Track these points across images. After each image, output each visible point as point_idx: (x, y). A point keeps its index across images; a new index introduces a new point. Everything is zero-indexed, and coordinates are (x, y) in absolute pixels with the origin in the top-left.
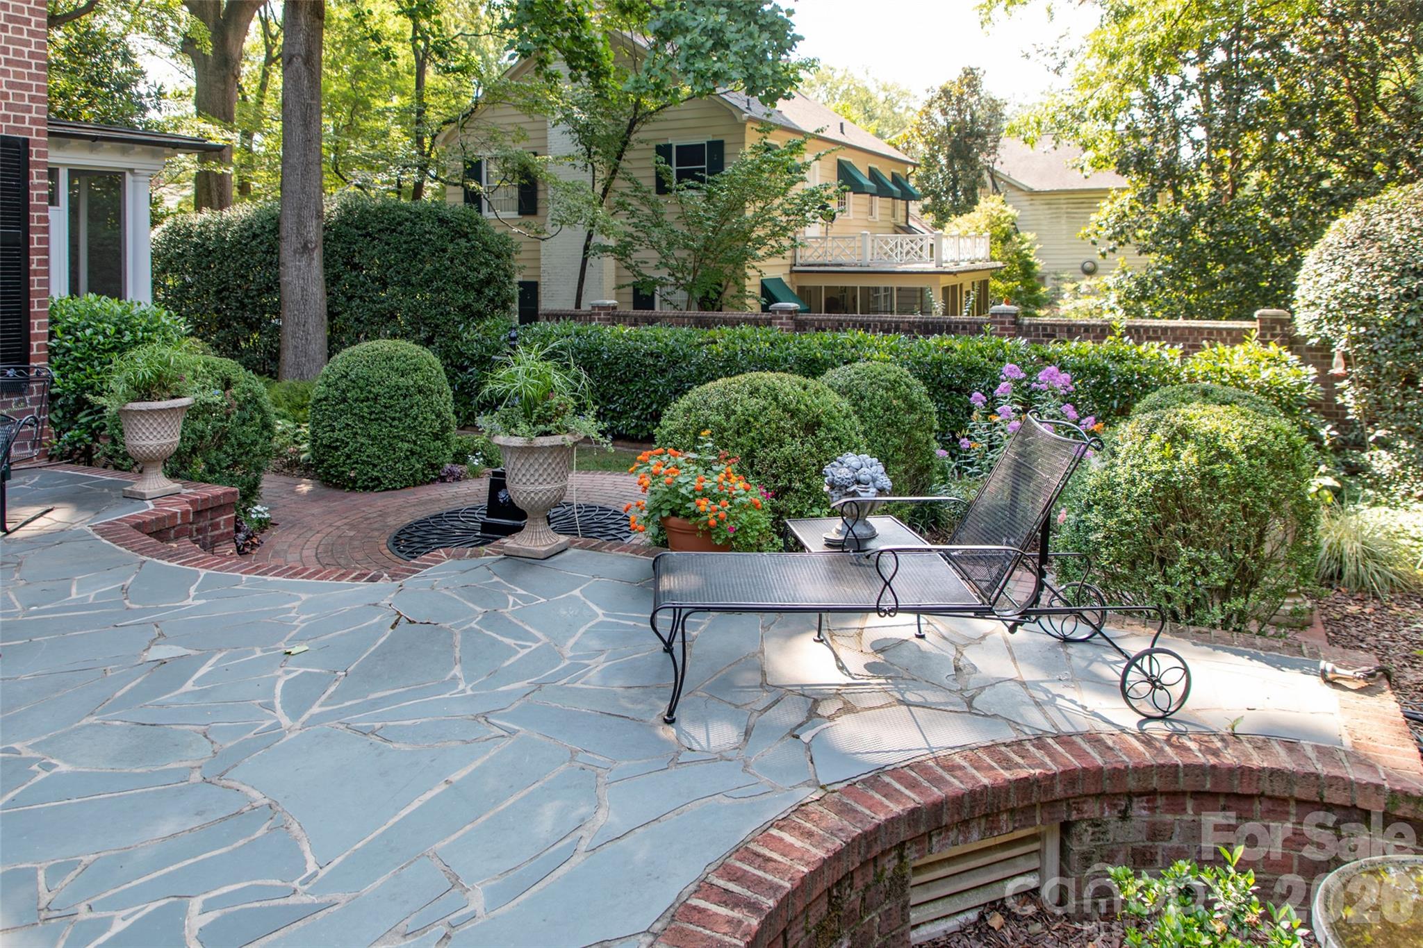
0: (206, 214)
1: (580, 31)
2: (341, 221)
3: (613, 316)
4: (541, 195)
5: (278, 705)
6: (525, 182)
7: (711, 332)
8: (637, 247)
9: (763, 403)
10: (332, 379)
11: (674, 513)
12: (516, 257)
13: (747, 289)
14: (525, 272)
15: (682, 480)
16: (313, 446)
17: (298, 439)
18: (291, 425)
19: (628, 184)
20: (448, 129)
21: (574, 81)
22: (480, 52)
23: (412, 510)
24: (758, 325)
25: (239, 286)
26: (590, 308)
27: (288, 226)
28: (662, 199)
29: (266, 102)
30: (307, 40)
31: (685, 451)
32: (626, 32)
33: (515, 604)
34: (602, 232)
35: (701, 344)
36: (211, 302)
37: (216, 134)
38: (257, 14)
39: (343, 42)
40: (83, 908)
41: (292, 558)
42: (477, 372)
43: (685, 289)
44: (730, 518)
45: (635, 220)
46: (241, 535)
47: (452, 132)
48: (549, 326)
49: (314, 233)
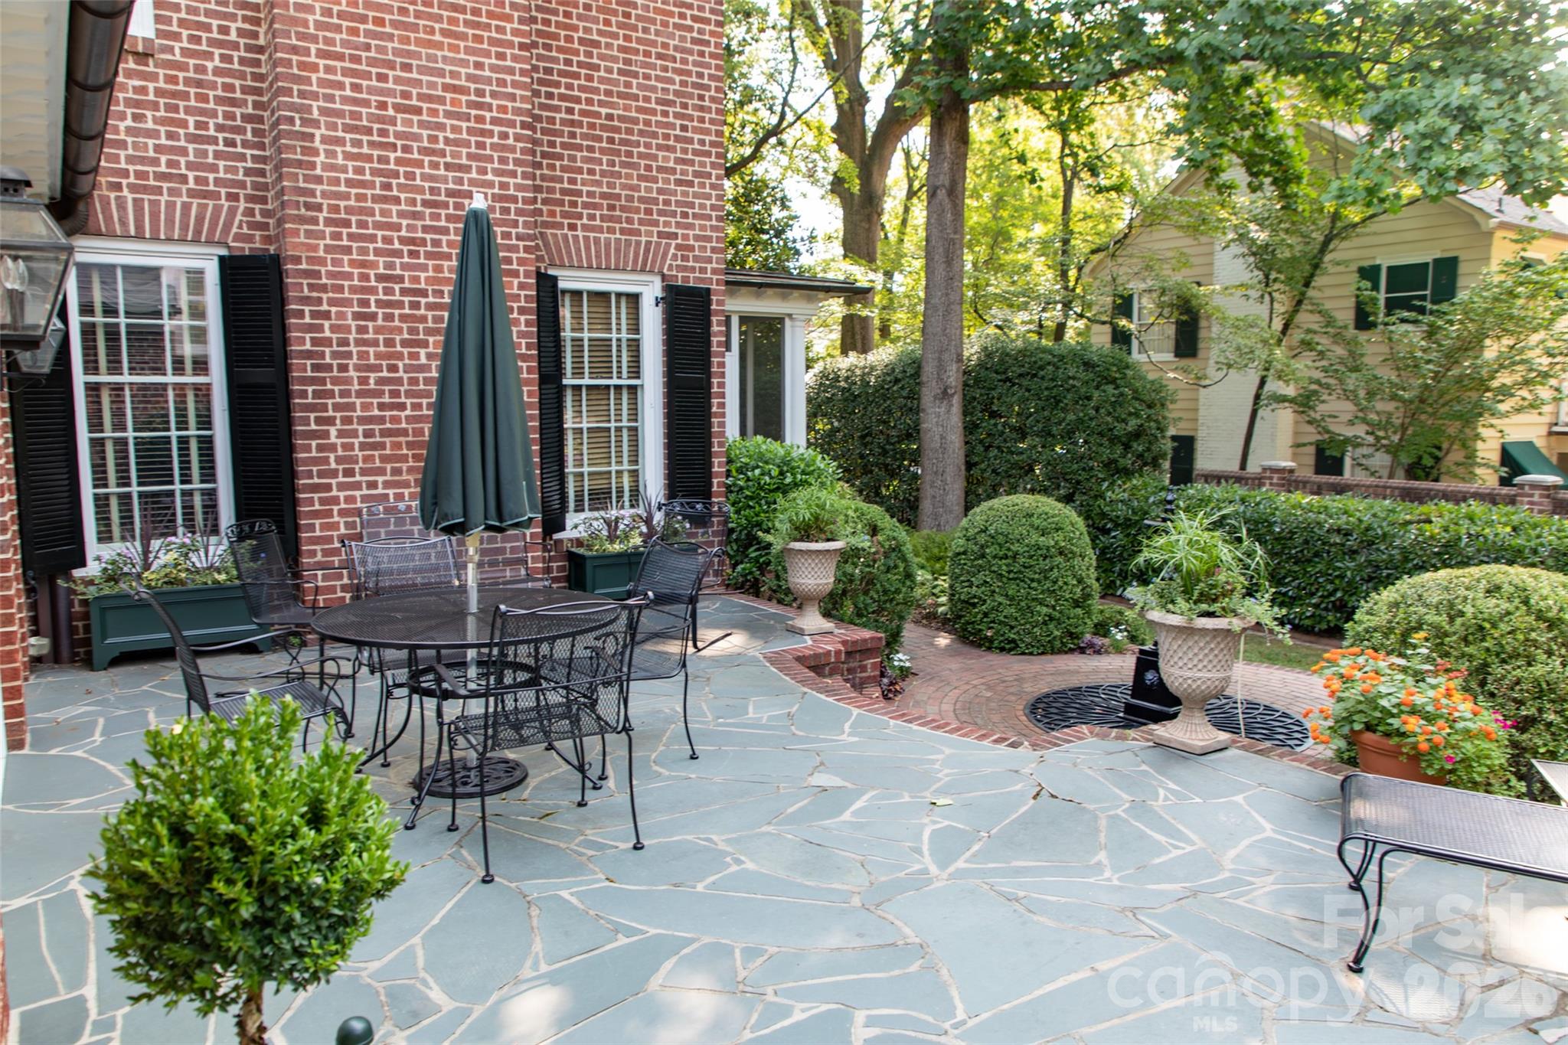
0: (853, 359)
1: (1265, 127)
2: (981, 365)
3: (1289, 481)
4: (1202, 334)
5: (926, 852)
6: (1184, 318)
7: (1424, 509)
8: (1325, 397)
9: (1505, 605)
10: (971, 532)
11: (1369, 727)
12: (1171, 407)
13: (1479, 454)
14: (1181, 425)
15: (1383, 689)
16: (951, 600)
17: (935, 591)
18: (930, 577)
19: (1317, 318)
20: (1096, 258)
21: (1254, 190)
22: (1135, 165)
23: (1050, 679)
24: (1495, 503)
25: (881, 432)
26: (1259, 470)
27: (929, 370)
28: (1363, 336)
29: (906, 238)
30: (951, 169)
31: (1389, 654)
32: (1326, 123)
33: (1166, 799)
34: (1280, 378)
35: (1410, 522)
36: (854, 445)
37: (861, 275)
38: (899, 145)
39: (984, 167)
40: (770, 990)
41: (932, 711)
42: (1121, 536)
43: (1388, 452)
44: (1448, 745)
45: (1324, 363)
46: (885, 681)
47: (1100, 262)
48: (1208, 489)
49: (953, 377)
